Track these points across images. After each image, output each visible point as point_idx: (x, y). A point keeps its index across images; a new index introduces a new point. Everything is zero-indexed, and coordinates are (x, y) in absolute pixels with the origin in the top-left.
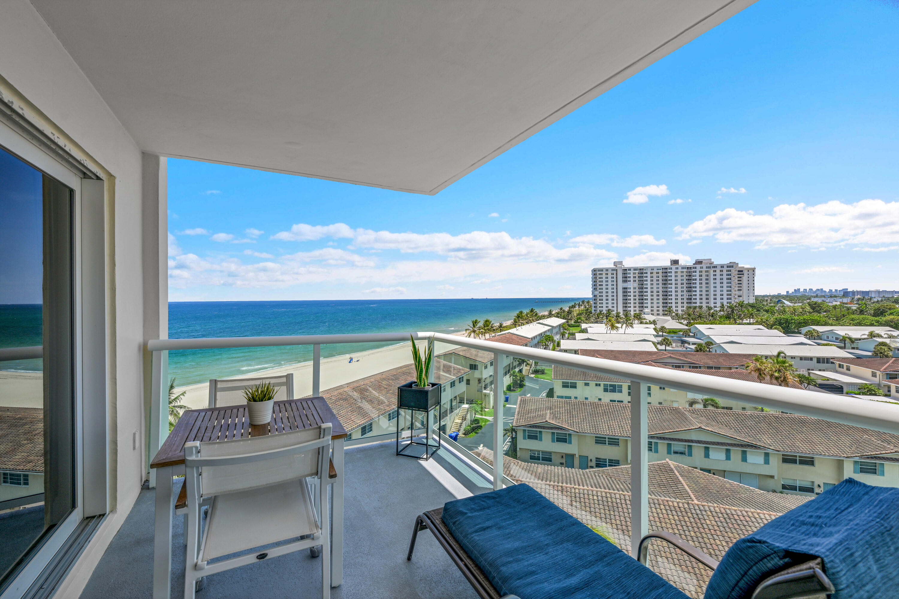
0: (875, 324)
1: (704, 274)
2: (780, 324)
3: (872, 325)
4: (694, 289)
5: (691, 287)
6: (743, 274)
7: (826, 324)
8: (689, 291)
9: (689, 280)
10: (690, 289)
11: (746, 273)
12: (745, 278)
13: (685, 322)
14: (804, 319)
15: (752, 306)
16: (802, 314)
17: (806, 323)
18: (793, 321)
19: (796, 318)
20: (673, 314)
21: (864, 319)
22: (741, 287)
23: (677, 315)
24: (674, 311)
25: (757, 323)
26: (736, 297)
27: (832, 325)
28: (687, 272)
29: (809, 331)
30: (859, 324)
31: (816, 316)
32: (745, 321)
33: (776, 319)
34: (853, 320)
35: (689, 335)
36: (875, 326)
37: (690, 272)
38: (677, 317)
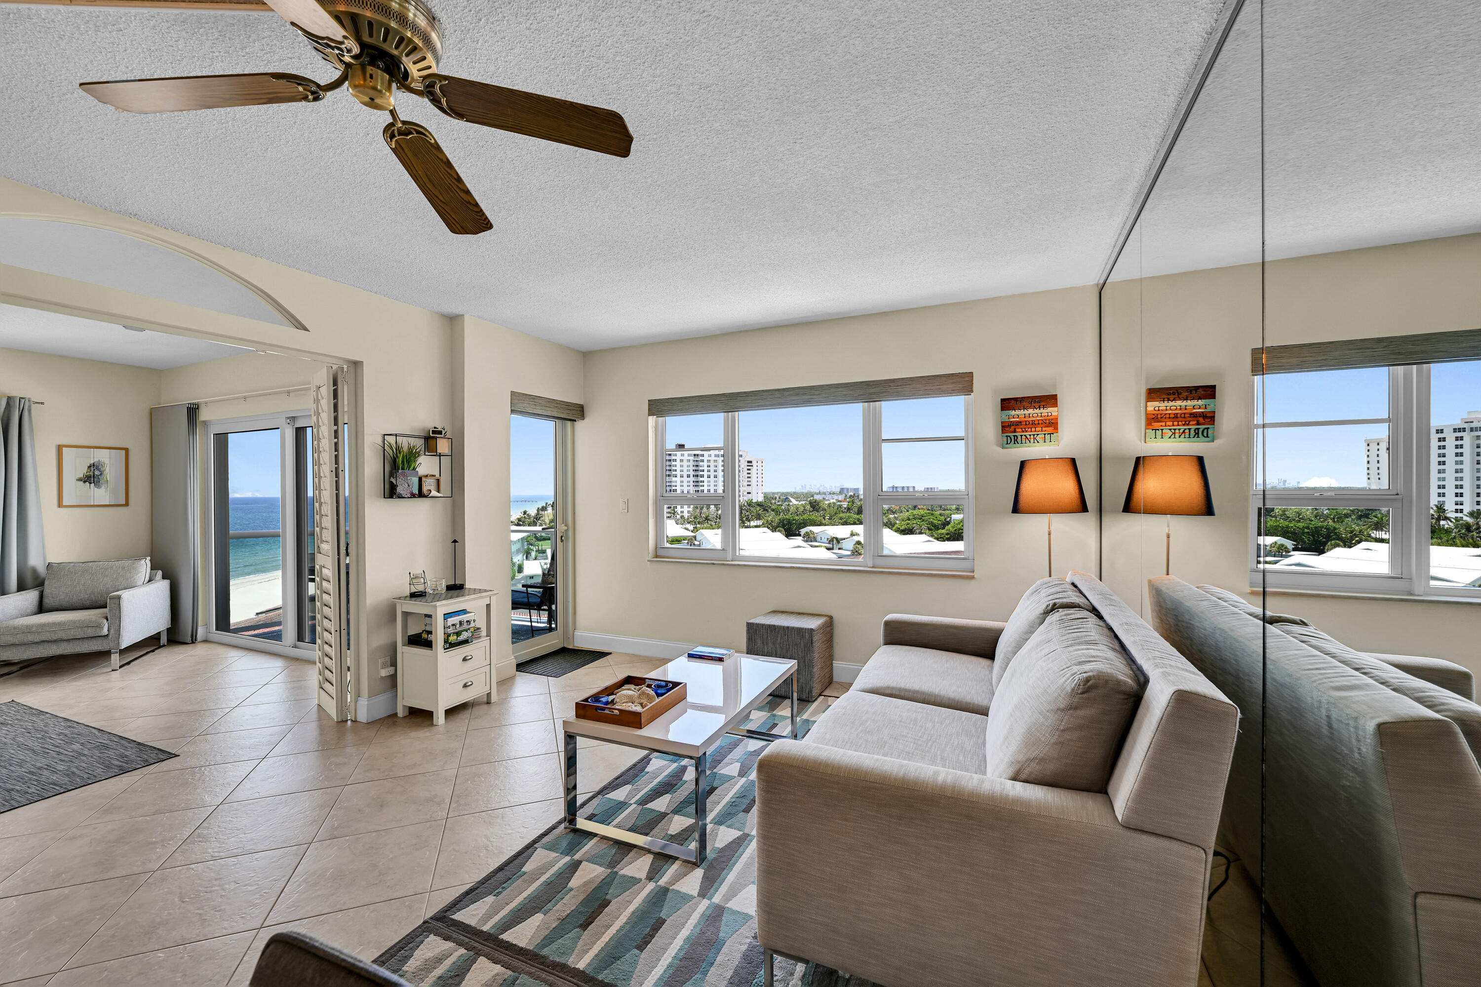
0: (857, 522)
1: (712, 464)
2: (783, 526)
3: (855, 524)
4: (701, 484)
5: (698, 482)
6: (752, 466)
7: (820, 524)
8: (696, 486)
9: (696, 470)
10: (696, 484)
11: (754, 463)
12: (754, 471)
13: (691, 527)
14: (804, 519)
15: (759, 504)
16: (803, 513)
17: (804, 524)
18: (794, 522)
19: (797, 518)
20: (678, 517)
21: (849, 517)
22: (750, 481)
23: (682, 517)
24: (679, 513)
25: (763, 525)
26: (745, 493)
27: (825, 525)
28: (694, 461)
29: (807, 532)
30: (846, 523)
31: (815, 516)
32: (753, 523)
33: (780, 520)
34: (841, 519)
35: (694, 544)
36: (857, 524)
37: (697, 461)
38: (682, 521)
